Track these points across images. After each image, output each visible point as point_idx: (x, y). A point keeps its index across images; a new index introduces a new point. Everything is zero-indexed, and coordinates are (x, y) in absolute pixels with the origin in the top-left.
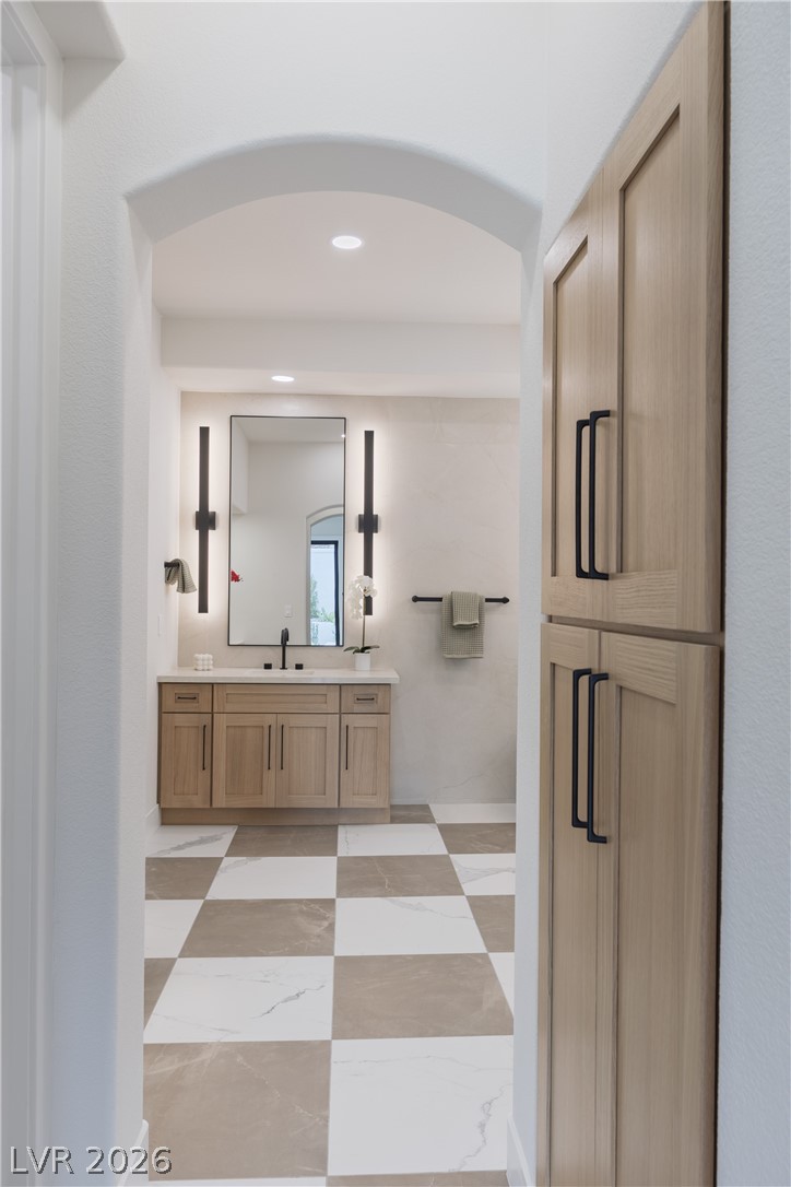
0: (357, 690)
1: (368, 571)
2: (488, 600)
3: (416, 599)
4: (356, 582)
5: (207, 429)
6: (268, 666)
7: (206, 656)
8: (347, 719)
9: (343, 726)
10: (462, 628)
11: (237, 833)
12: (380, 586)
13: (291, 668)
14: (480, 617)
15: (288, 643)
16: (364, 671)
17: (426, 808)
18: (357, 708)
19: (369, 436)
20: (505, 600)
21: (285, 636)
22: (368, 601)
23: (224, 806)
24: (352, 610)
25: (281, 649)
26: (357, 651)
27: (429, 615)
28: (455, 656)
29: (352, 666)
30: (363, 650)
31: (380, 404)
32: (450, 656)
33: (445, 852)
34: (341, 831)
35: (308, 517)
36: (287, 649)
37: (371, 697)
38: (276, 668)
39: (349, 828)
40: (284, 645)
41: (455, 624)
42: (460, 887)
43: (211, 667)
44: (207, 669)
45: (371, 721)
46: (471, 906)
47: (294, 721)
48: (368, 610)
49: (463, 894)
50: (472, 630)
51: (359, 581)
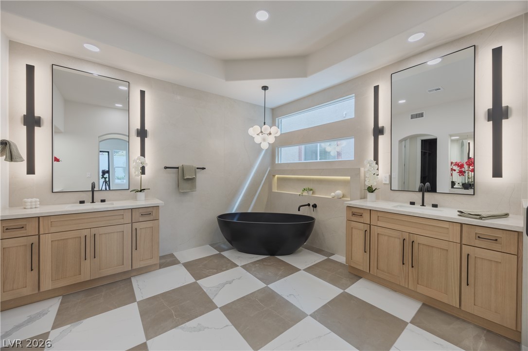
0: (141, 211)
1: (143, 154)
2: (198, 168)
3: (166, 168)
4: (137, 159)
5: (33, 67)
6: (82, 202)
7: (34, 200)
8: (135, 225)
9: (134, 229)
10: (188, 179)
11: (61, 303)
12: (149, 161)
13: (98, 202)
14: (195, 175)
15: (95, 189)
16: (142, 201)
17: (172, 255)
18: (141, 219)
19: (143, 93)
20: (204, 169)
21: (93, 186)
22: (143, 169)
23: (50, 289)
24: (135, 173)
25: (91, 193)
26: (138, 191)
27: (172, 175)
28: (185, 191)
29: (135, 199)
30: (141, 191)
31: (148, 80)
32: (183, 191)
33: (193, 280)
34: (133, 280)
35: (99, 137)
36: (95, 193)
37: (149, 213)
38: (88, 202)
39: (138, 278)
40: (93, 191)
41: (185, 178)
42: (213, 302)
43: (38, 206)
44: (34, 208)
45: (150, 224)
46: (226, 314)
47: (102, 230)
48: (143, 172)
49: (217, 307)
50: (192, 180)
51: (138, 158)
